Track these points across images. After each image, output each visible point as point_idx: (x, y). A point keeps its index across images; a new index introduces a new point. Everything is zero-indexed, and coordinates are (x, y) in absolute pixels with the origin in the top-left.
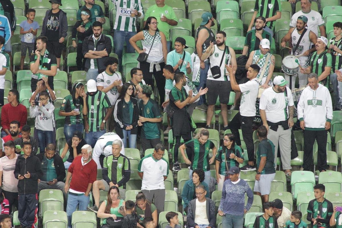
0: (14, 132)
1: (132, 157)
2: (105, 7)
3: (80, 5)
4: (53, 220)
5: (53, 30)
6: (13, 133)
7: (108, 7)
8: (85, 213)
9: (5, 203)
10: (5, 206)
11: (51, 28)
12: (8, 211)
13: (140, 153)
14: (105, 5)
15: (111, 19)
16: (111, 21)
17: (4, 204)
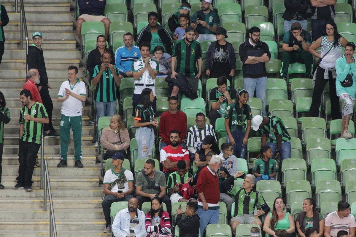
0: (176, 141)
1: (298, 168)
2: (269, 11)
3: (243, 10)
4: (216, 234)
5: (223, 62)
6: (175, 143)
7: (272, 11)
8: (249, 226)
9: (165, 216)
10: (165, 219)
11: (220, 60)
12: (170, 225)
13: (306, 163)
14: (268, 10)
15: (275, 24)
16: (274, 27)
17: (164, 218)
